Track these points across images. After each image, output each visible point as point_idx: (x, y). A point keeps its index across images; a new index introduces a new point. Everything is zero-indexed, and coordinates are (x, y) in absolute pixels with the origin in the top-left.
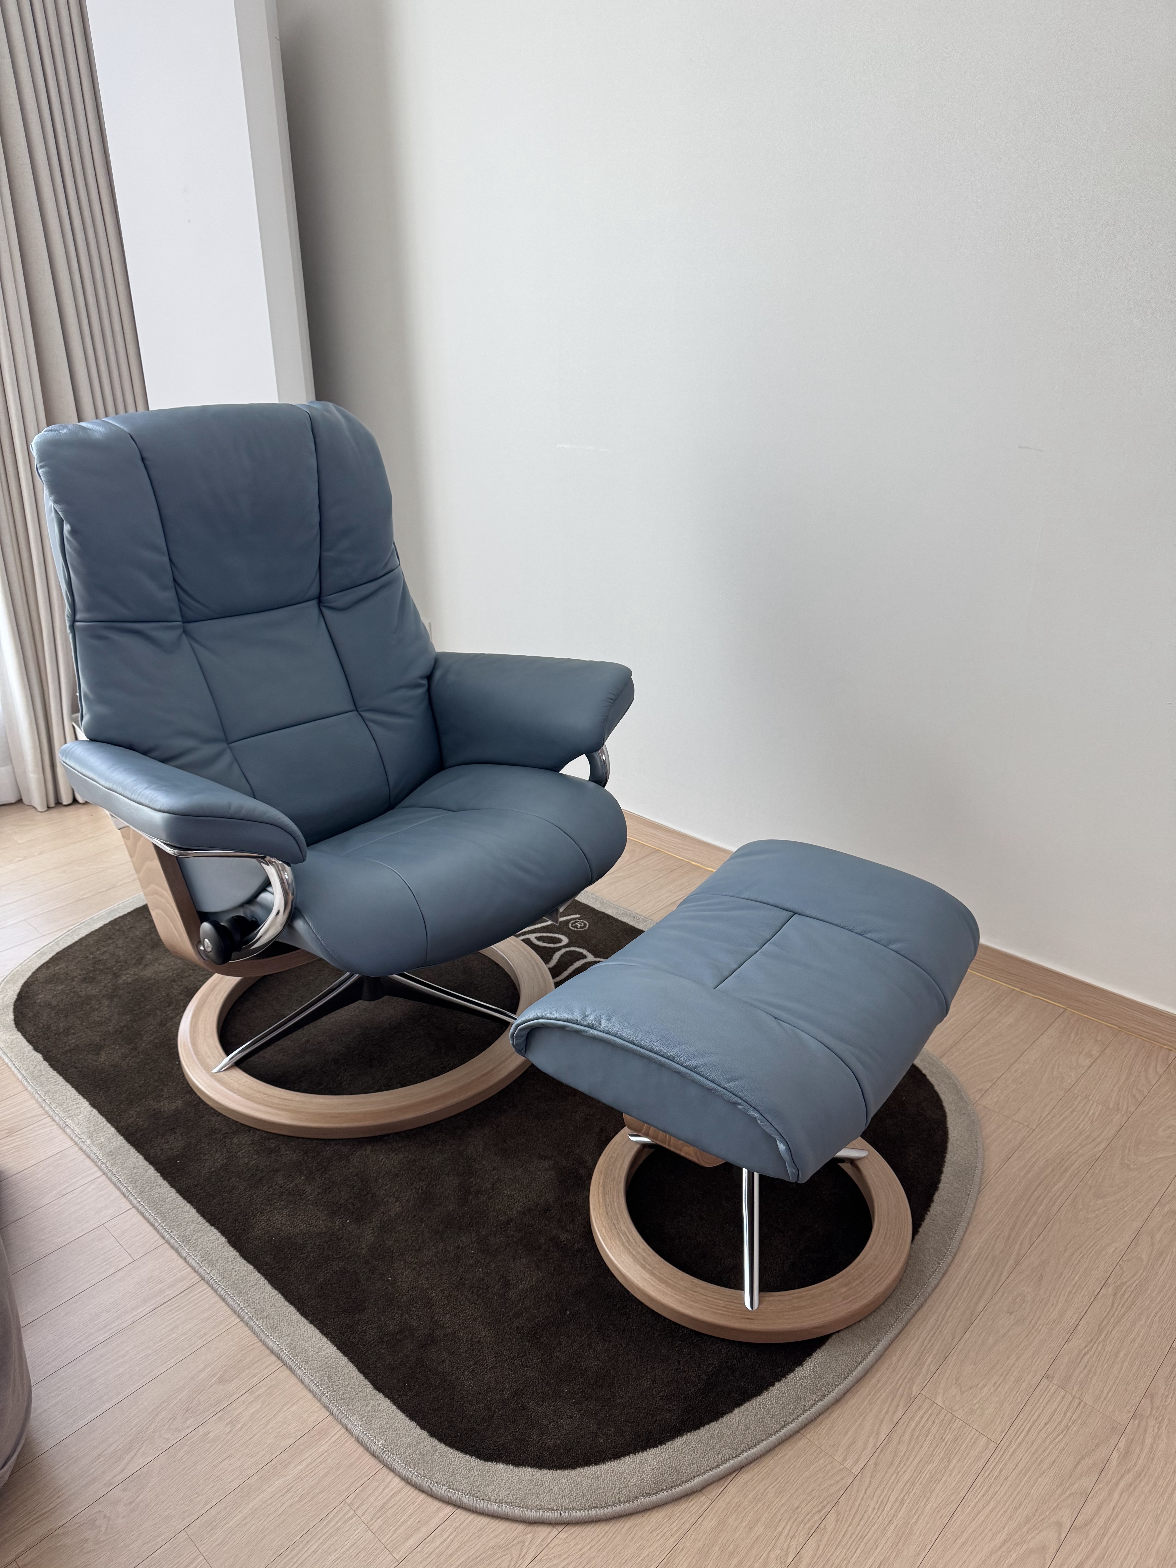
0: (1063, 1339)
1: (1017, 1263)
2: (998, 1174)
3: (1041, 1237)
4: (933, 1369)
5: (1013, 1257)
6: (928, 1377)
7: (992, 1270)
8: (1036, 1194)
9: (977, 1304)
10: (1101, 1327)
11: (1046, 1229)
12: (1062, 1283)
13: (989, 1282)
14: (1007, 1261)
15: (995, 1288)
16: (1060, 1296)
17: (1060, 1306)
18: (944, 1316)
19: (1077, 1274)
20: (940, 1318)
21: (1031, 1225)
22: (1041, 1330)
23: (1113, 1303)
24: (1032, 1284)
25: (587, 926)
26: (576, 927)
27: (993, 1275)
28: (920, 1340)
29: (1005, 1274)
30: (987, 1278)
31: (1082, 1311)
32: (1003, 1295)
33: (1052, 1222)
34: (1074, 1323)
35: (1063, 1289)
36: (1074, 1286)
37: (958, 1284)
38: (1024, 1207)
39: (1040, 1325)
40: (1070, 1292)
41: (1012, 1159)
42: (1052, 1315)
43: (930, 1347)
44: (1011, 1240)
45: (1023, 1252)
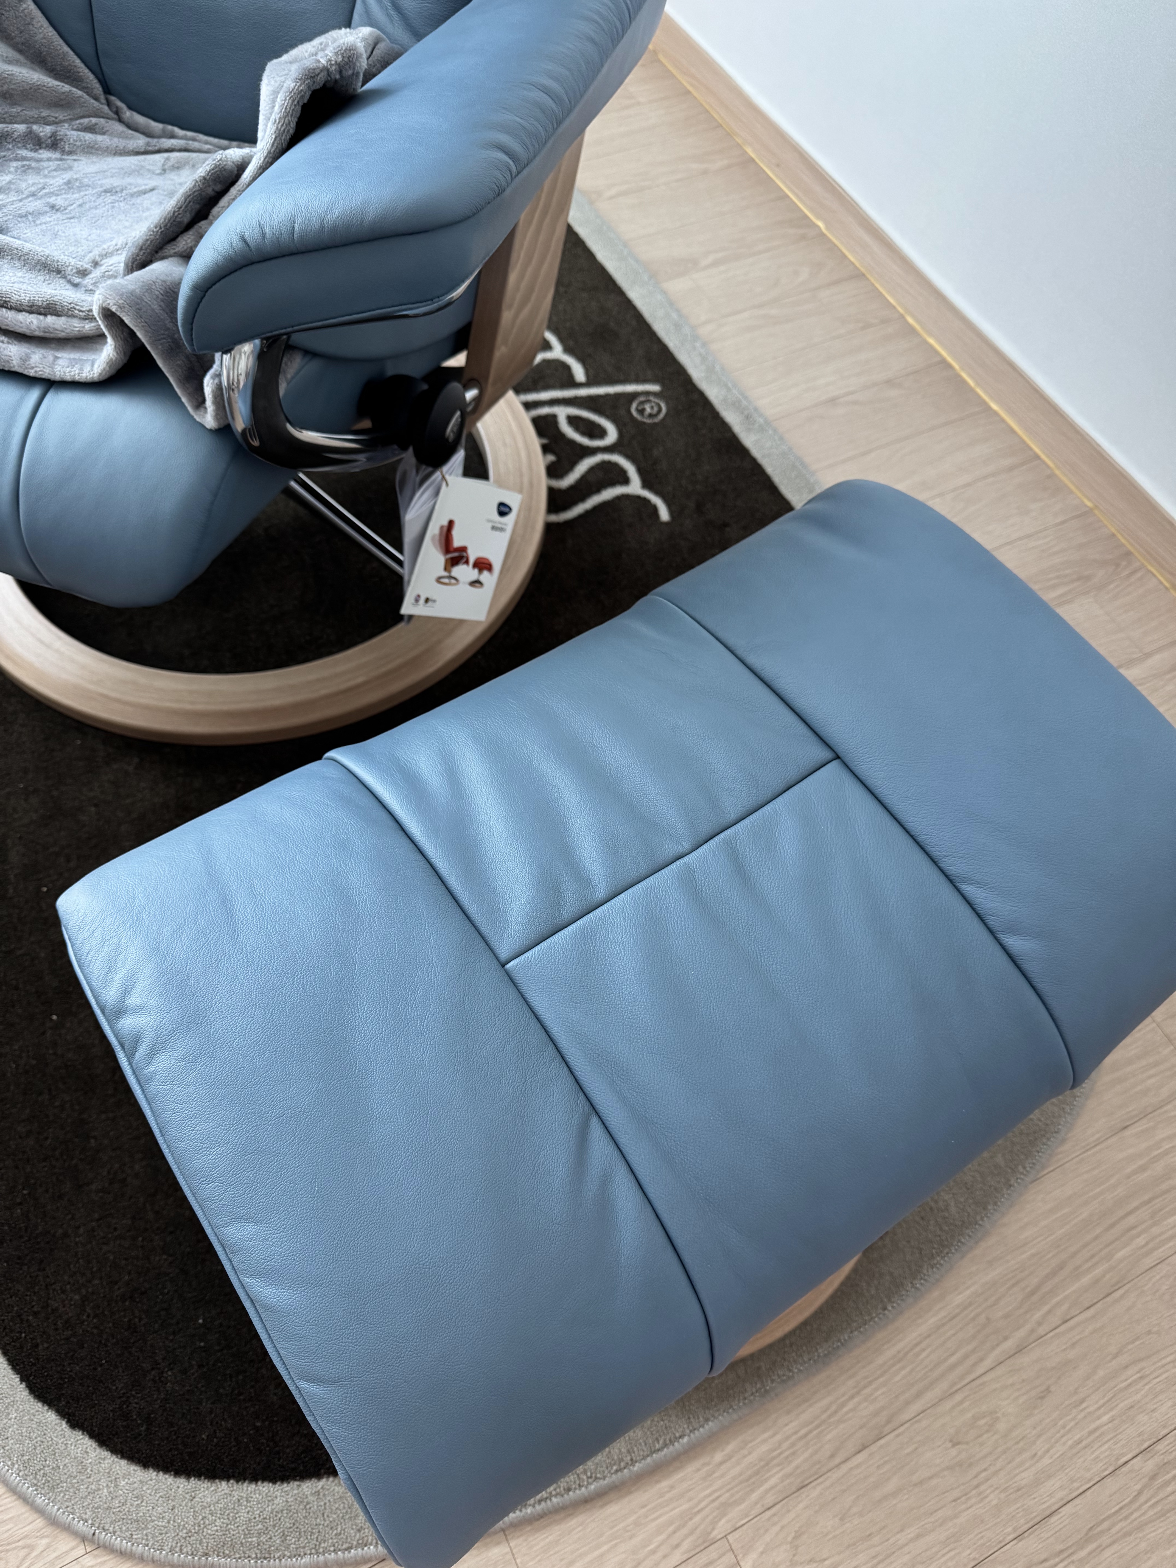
0: (1015, 1530)
1: (1020, 1350)
2: (1089, 1153)
3: (1092, 1311)
4: (770, 1499)
5: (1021, 1333)
6: (754, 1513)
7: (970, 1347)
8: (1131, 1220)
9: (908, 1403)
10: (1091, 1533)
11: (1108, 1299)
12: (1073, 1419)
13: (953, 1367)
14: (1006, 1339)
15: (955, 1384)
16: (1056, 1442)
17: (1046, 1461)
18: (843, 1405)
19: (1111, 1410)
20: (834, 1408)
21: (1085, 1280)
22: (986, 1497)
23: (1140, 1493)
24: (1021, 1400)
25: (662, 416)
26: (641, 412)
27: (966, 1357)
28: (778, 1437)
29: (988, 1363)
30: (953, 1360)
31: (1078, 1488)
32: (961, 1403)
33: (1126, 1288)
34: (1049, 1507)
35: (1069, 1431)
36: (1090, 1433)
37: (899, 1352)
38: (1096, 1238)
39: (992, 1486)
40: (1079, 1442)
41: (1127, 1133)
42: (1023, 1475)
43: (787, 1458)
44: (1035, 1298)
45: (1041, 1331)
